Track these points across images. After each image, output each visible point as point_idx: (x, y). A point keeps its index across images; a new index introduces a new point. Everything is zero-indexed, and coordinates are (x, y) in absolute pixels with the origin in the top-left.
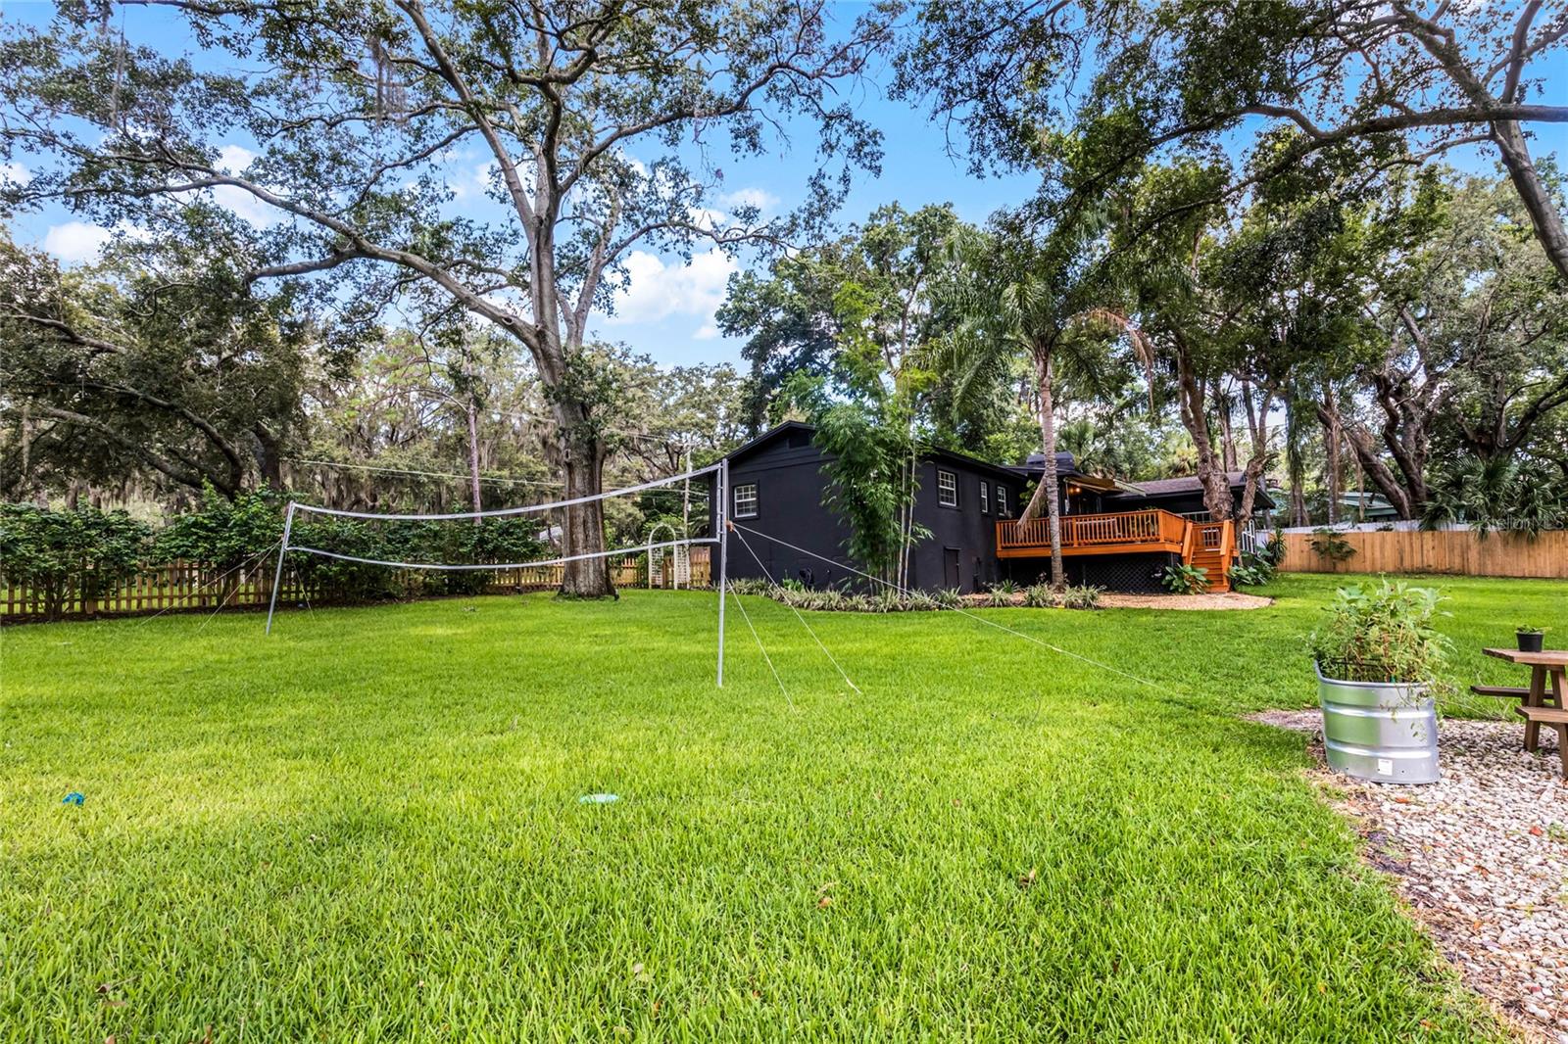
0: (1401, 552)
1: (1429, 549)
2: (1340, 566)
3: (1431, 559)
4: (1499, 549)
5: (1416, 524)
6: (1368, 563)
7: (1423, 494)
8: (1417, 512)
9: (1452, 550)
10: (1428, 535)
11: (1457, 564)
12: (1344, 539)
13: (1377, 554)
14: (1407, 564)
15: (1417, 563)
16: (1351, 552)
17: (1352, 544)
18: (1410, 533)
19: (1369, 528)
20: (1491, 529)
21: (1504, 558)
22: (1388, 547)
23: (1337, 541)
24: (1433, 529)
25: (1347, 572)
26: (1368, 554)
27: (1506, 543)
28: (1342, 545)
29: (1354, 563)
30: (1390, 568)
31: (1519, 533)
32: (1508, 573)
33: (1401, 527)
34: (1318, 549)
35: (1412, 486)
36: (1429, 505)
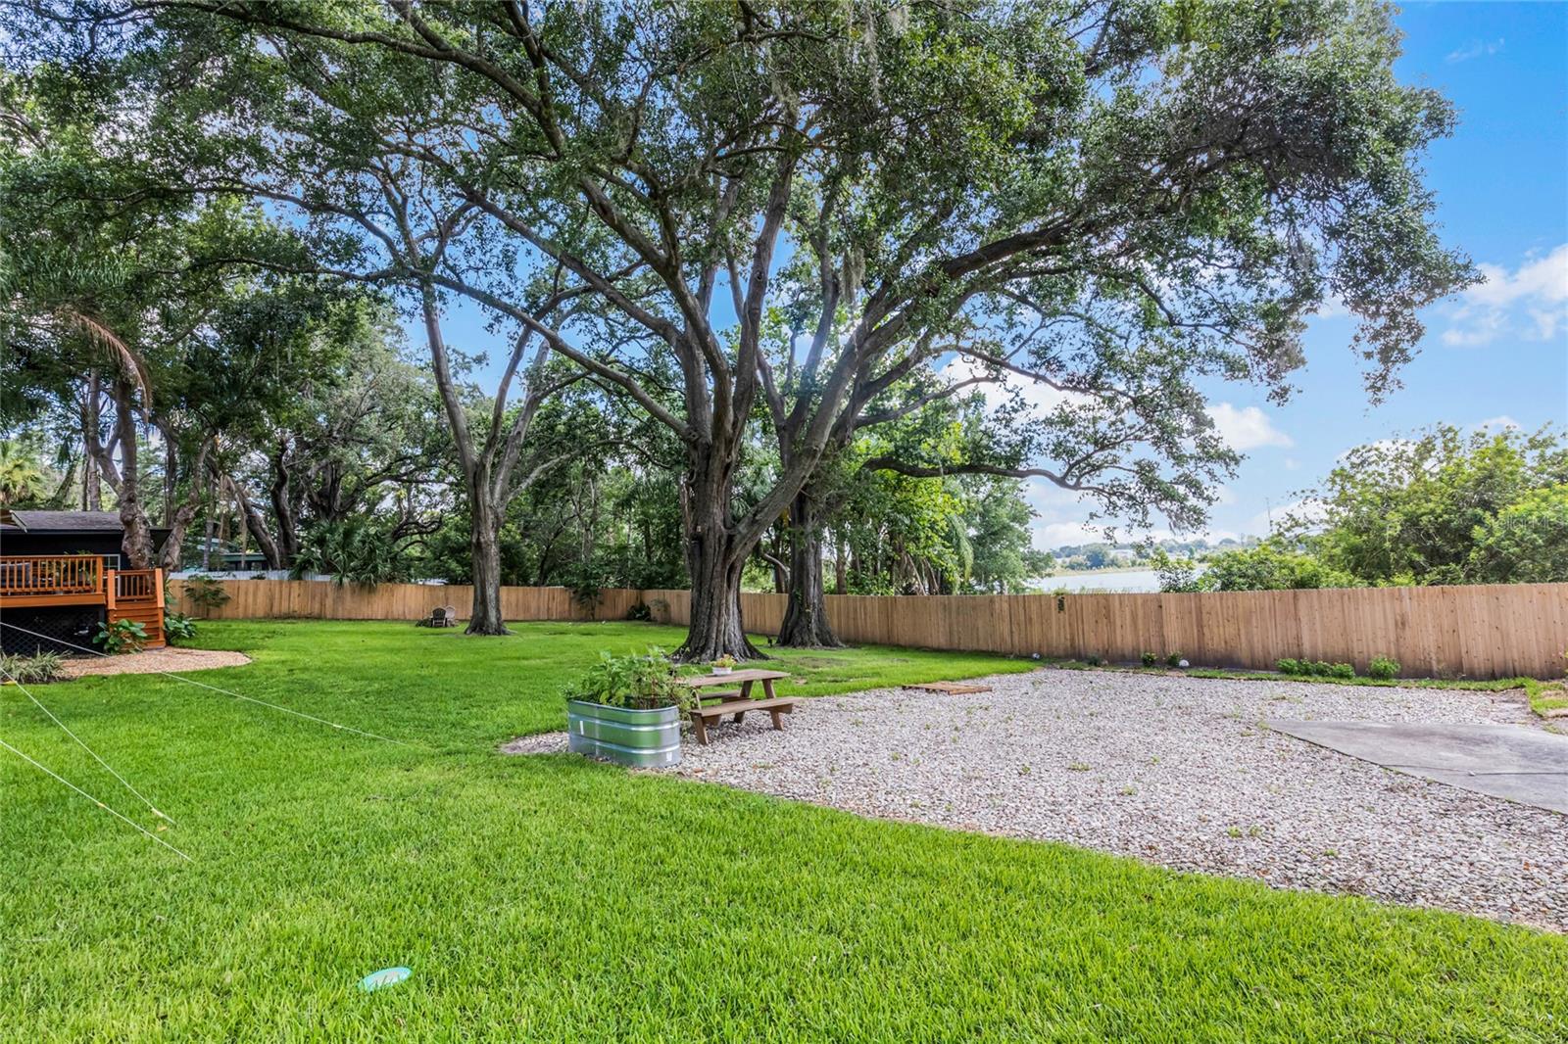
0: (272, 599)
1: (294, 597)
2: (214, 612)
3: (296, 605)
4: (348, 596)
5: (286, 574)
6: (241, 610)
7: (295, 548)
8: (288, 562)
9: (313, 598)
10: (295, 584)
11: (316, 610)
12: (220, 586)
13: (250, 600)
14: (276, 610)
15: (284, 609)
16: (226, 599)
17: (227, 591)
18: (281, 582)
19: (243, 576)
20: (346, 580)
21: (350, 604)
22: (260, 594)
23: (213, 588)
24: (300, 578)
25: (219, 618)
26: (242, 600)
27: (353, 592)
28: (217, 592)
29: (227, 610)
30: (260, 613)
31: (363, 585)
32: (353, 616)
33: (273, 576)
34: (191, 596)
35: (286, 538)
36: (299, 558)
